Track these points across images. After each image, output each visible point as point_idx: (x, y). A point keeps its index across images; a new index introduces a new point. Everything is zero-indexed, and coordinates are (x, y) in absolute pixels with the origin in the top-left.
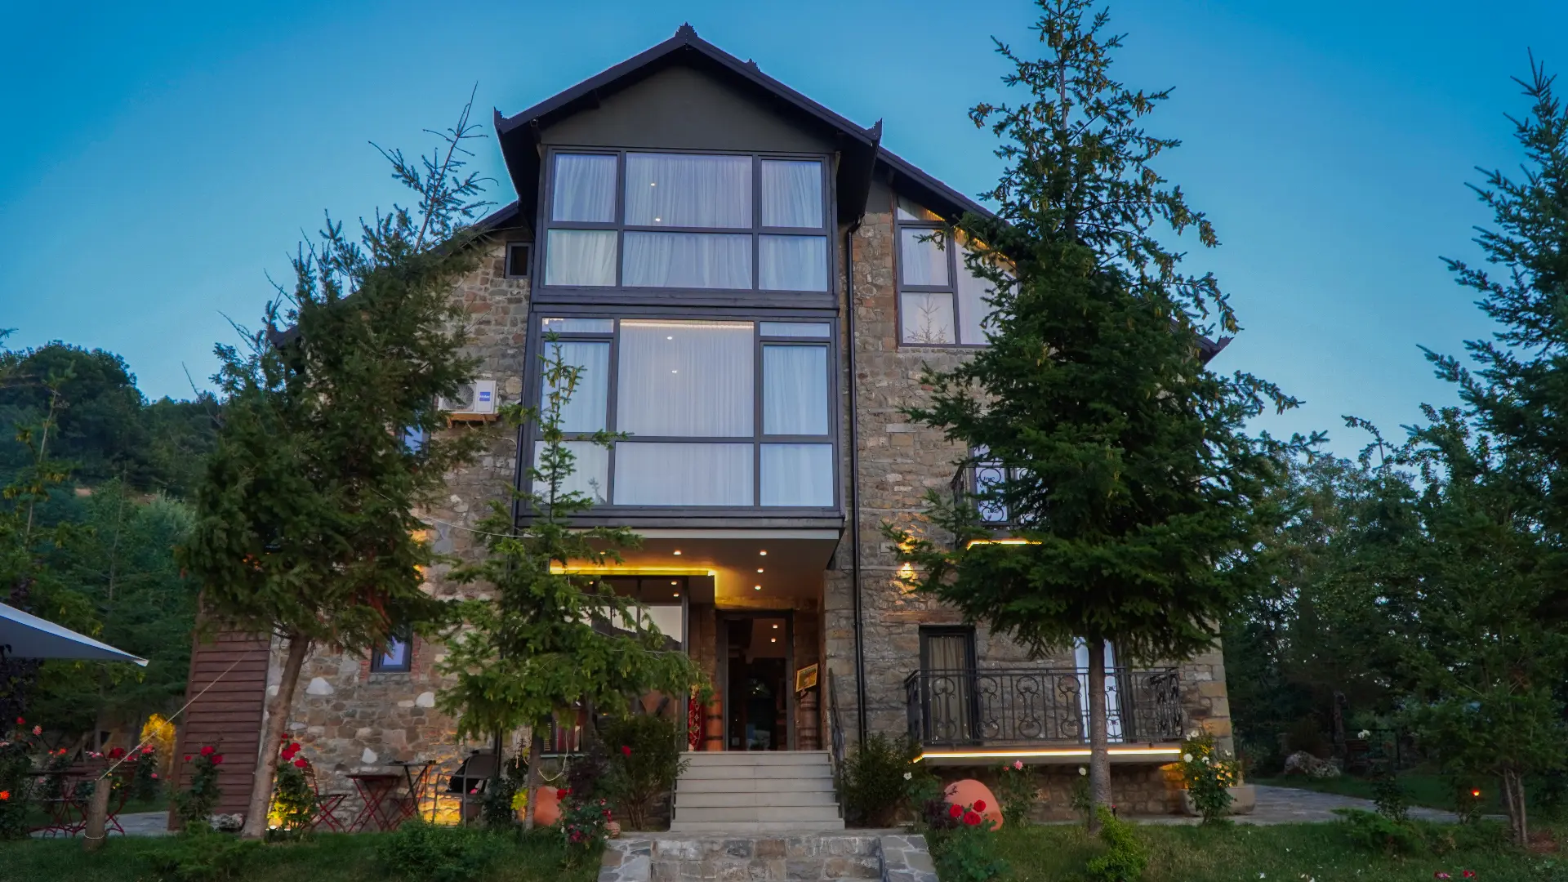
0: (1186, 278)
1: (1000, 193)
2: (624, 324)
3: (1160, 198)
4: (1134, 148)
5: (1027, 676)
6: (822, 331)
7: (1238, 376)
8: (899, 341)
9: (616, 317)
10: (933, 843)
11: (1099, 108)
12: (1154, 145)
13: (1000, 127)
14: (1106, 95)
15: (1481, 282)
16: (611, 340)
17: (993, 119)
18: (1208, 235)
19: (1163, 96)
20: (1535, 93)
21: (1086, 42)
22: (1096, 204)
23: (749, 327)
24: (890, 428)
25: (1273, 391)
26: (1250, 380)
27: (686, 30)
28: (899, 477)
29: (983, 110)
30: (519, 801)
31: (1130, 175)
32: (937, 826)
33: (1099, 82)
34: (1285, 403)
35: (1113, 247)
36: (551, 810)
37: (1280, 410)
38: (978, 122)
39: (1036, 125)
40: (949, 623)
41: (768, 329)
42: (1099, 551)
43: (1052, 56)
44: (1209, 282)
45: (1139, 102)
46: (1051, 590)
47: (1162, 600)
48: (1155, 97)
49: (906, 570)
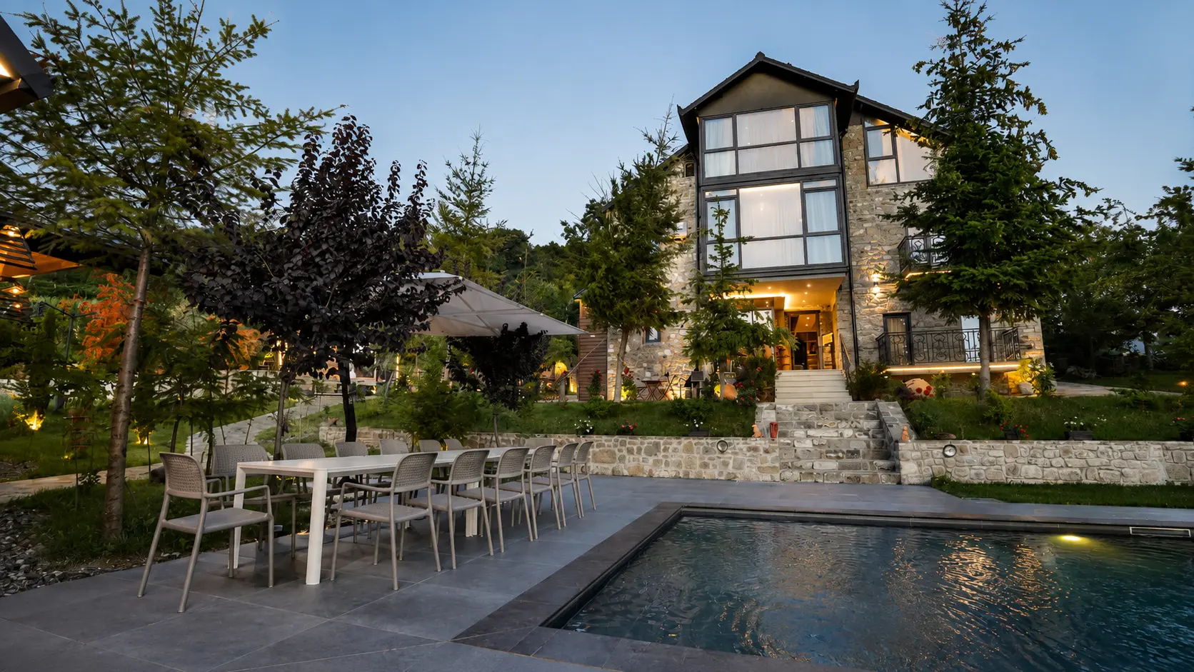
0: (1030, 133)
1: (927, 105)
2: (741, 190)
3: (1019, 94)
4: (1002, 70)
6: (832, 183)
7: (1061, 179)
8: (868, 184)
9: (737, 188)
10: (902, 406)
11: (984, 53)
12: (1013, 67)
13: (929, 72)
14: (986, 46)
16: (736, 198)
17: (926, 68)
18: (1042, 110)
19: (1020, 40)
21: (974, 22)
22: (983, 101)
23: (797, 186)
24: (865, 225)
25: (1082, 185)
26: (1068, 181)
27: (760, 54)
29: (920, 65)
30: (717, 389)
31: (1000, 84)
32: (902, 399)
33: (981, 40)
34: (1088, 191)
35: (993, 123)
36: (732, 393)
37: (1087, 195)
38: (918, 71)
39: (949, 67)
40: (896, 312)
41: (807, 186)
42: (990, 271)
43: (954, 32)
44: (1042, 135)
45: (1007, 46)
46: (963, 290)
47: (1021, 292)
48: (1015, 42)
49: (876, 289)
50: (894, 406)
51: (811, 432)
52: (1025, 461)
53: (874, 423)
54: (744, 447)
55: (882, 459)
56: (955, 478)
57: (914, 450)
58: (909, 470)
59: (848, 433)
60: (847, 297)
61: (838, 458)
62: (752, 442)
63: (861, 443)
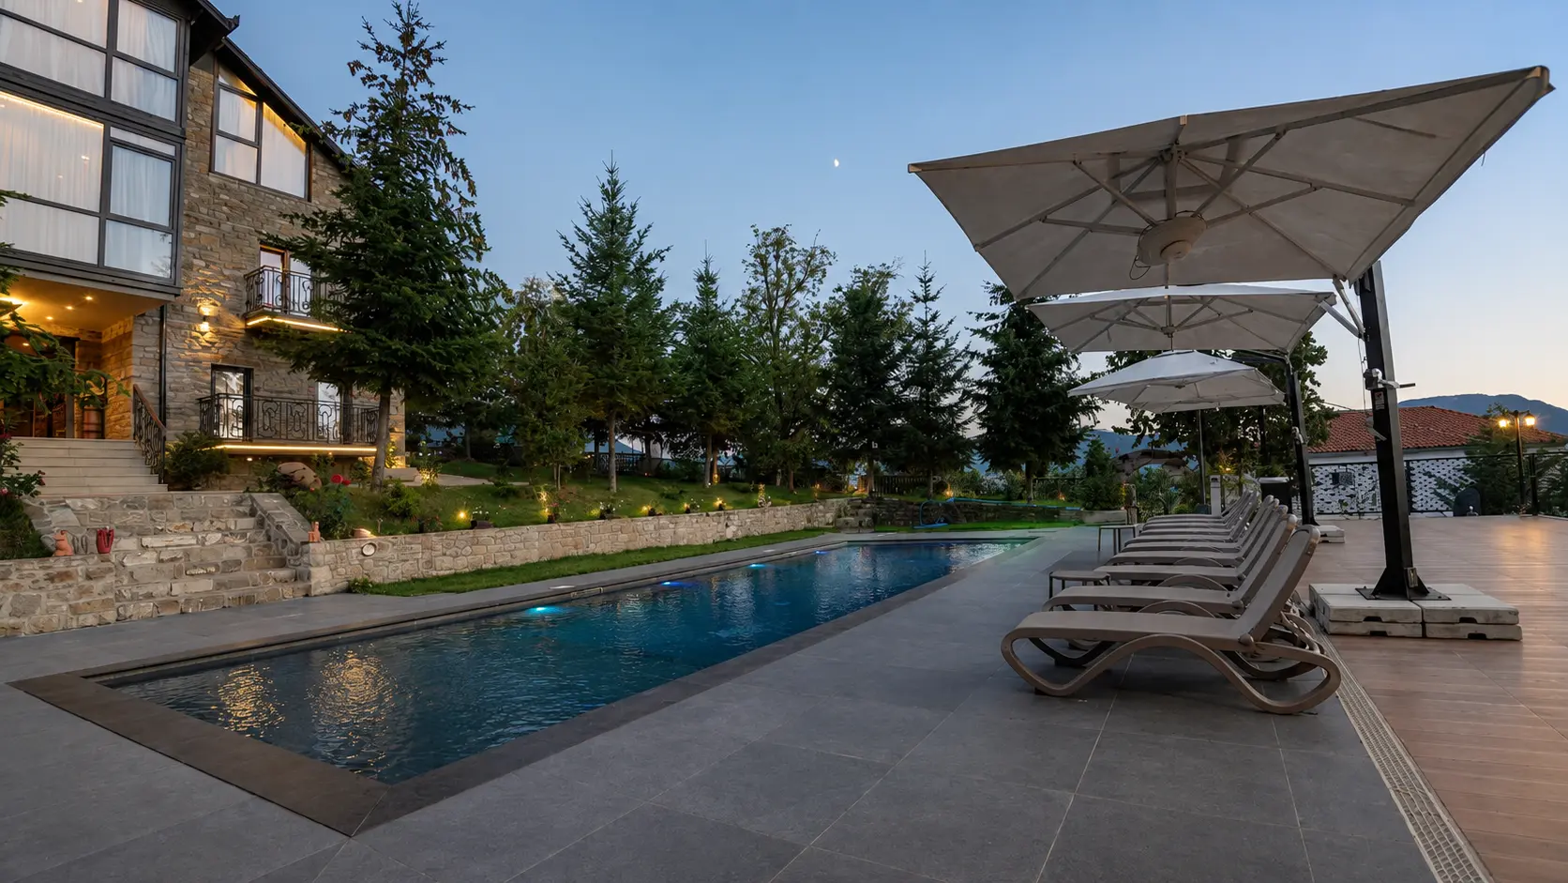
5: (298, 404)
6: (169, 150)
8: (211, 169)
10: (288, 498)
15: (572, 249)
17: (362, 73)
19: (469, 107)
20: (610, 172)
23: (99, 127)
24: (198, 228)
28: (203, 264)
32: (285, 488)
41: (118, 134)
45: (456, 106)
49: (205, 326)
50: (276, 498)
51: (147, 541)
52: (440, 553)
53: (248, 523)
54: (40, 574)
55: (274, 567)
56: (377, 580)
57: (327, 552)
58: (322, 578)
59: (214, 538)
60: (156, 328)
61: (209, 574)
62: (57, 565)
63: (236, 550)
